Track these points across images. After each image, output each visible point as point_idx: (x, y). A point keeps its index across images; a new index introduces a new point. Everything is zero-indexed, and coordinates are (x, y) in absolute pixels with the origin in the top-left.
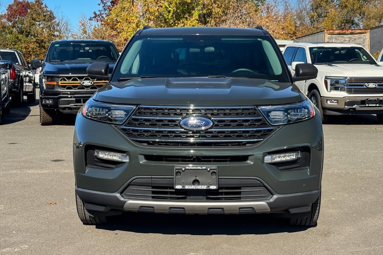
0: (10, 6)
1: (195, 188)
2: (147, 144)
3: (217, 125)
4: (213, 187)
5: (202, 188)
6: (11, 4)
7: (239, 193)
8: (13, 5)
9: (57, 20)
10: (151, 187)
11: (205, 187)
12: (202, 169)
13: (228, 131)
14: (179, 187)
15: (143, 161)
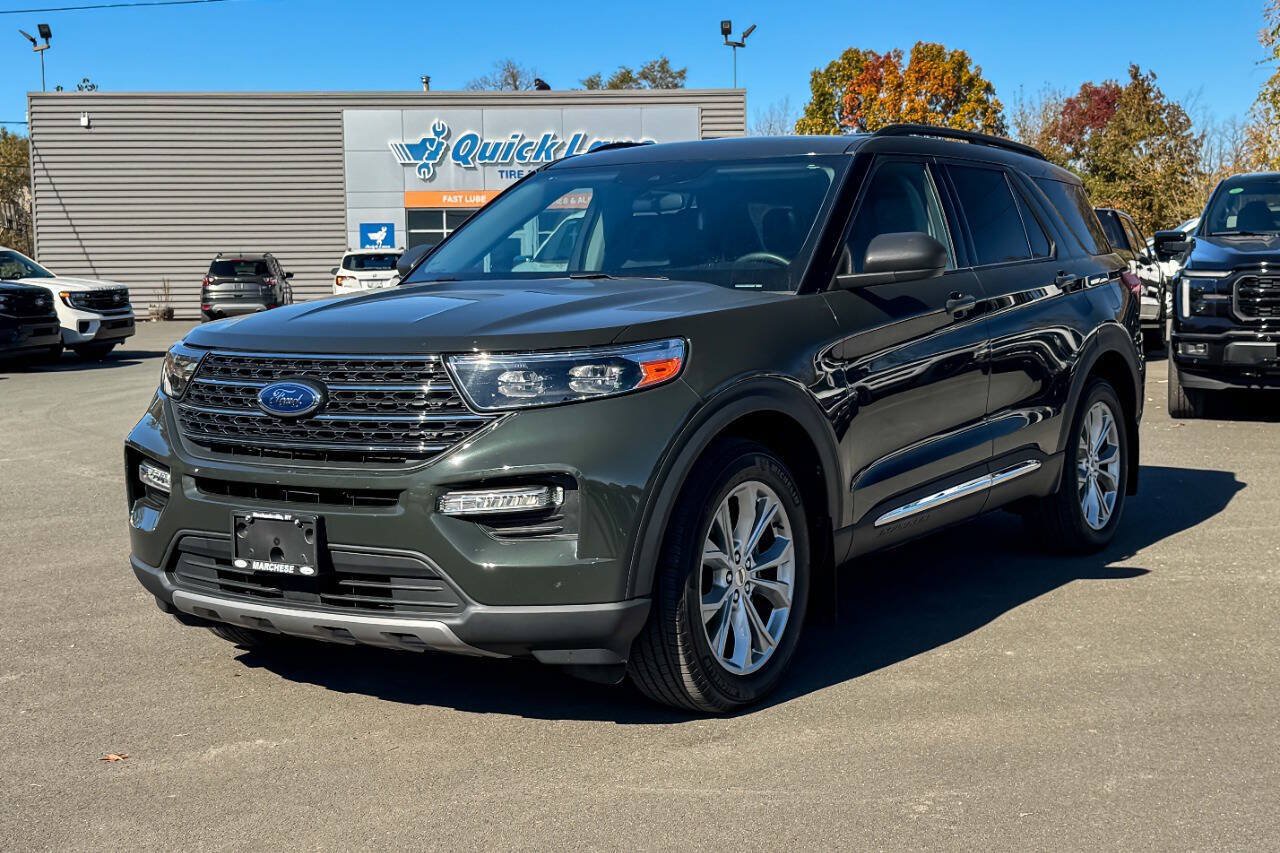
0: (1070, 102)
1: (271, 570)
2: (213, 450)
3: (334, 406)
4: (307, 571)
5: (286, 572)
6: (1073, 97)
7: (387, 593)
8: (1078, 101)
9: (1195, 131)
10: (214, 561)
11: (289, 569)
12: (284, 521)
13: (355, 422)
14: (240, 563)
15: (192, 490)
